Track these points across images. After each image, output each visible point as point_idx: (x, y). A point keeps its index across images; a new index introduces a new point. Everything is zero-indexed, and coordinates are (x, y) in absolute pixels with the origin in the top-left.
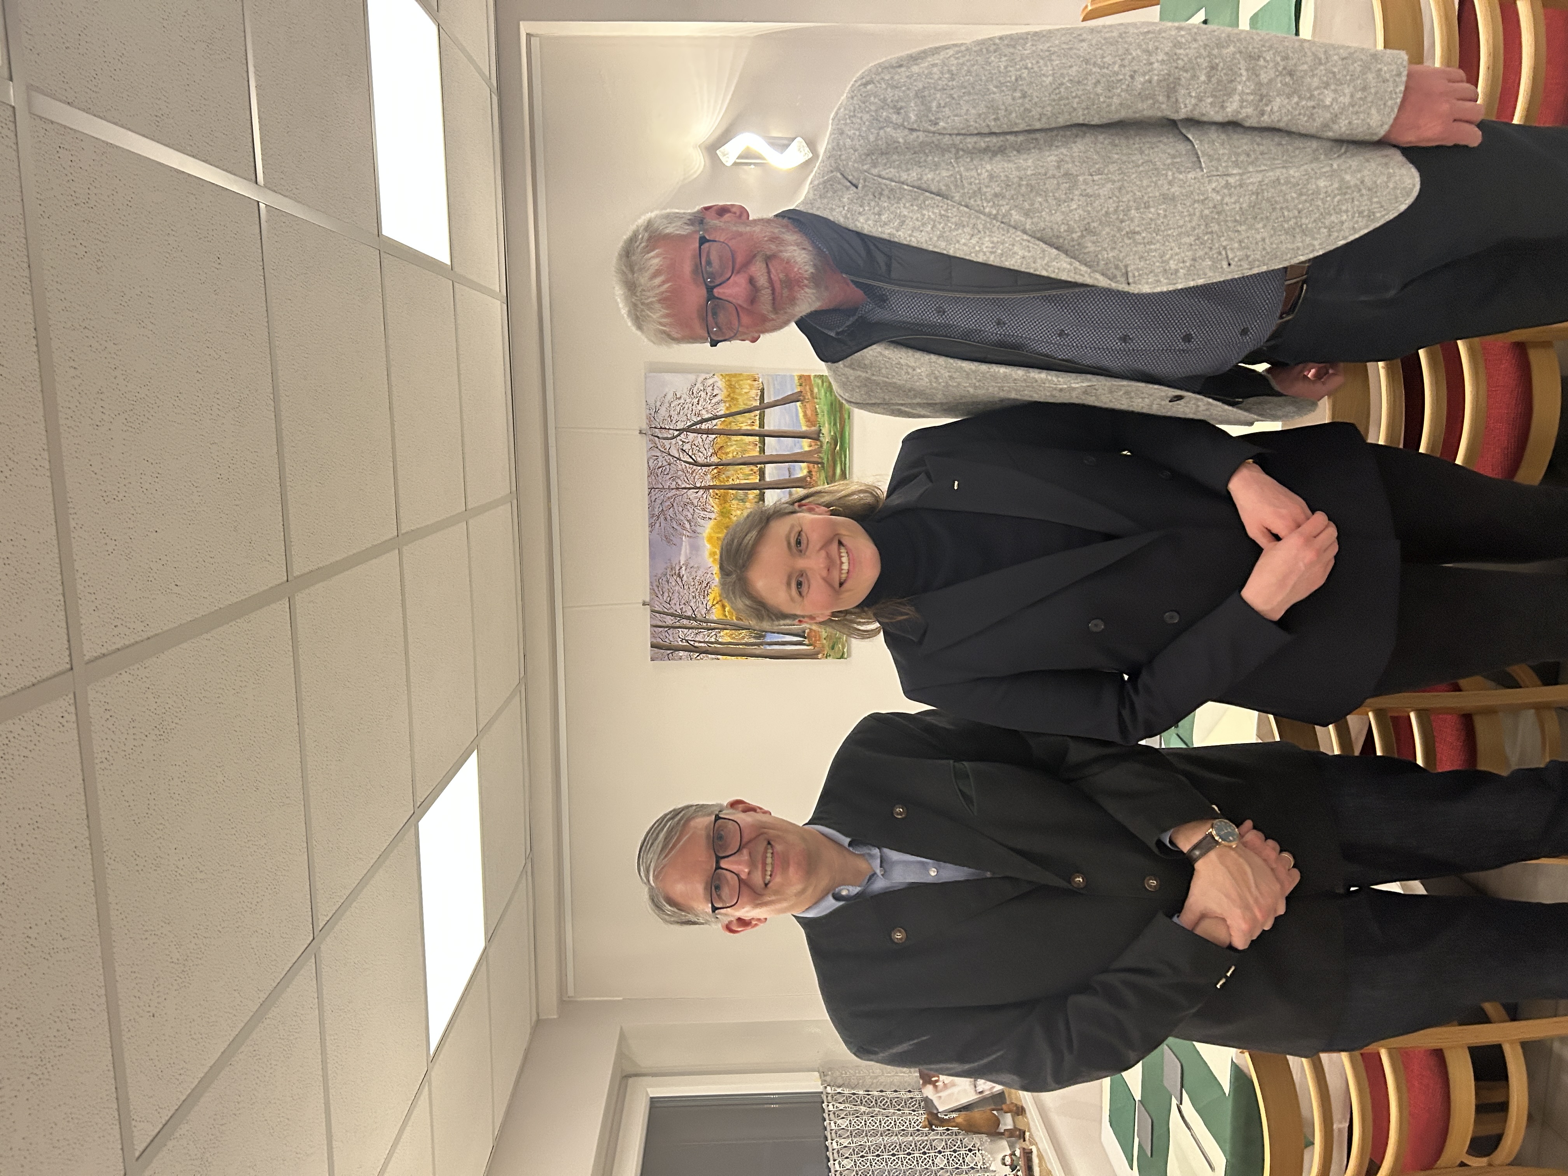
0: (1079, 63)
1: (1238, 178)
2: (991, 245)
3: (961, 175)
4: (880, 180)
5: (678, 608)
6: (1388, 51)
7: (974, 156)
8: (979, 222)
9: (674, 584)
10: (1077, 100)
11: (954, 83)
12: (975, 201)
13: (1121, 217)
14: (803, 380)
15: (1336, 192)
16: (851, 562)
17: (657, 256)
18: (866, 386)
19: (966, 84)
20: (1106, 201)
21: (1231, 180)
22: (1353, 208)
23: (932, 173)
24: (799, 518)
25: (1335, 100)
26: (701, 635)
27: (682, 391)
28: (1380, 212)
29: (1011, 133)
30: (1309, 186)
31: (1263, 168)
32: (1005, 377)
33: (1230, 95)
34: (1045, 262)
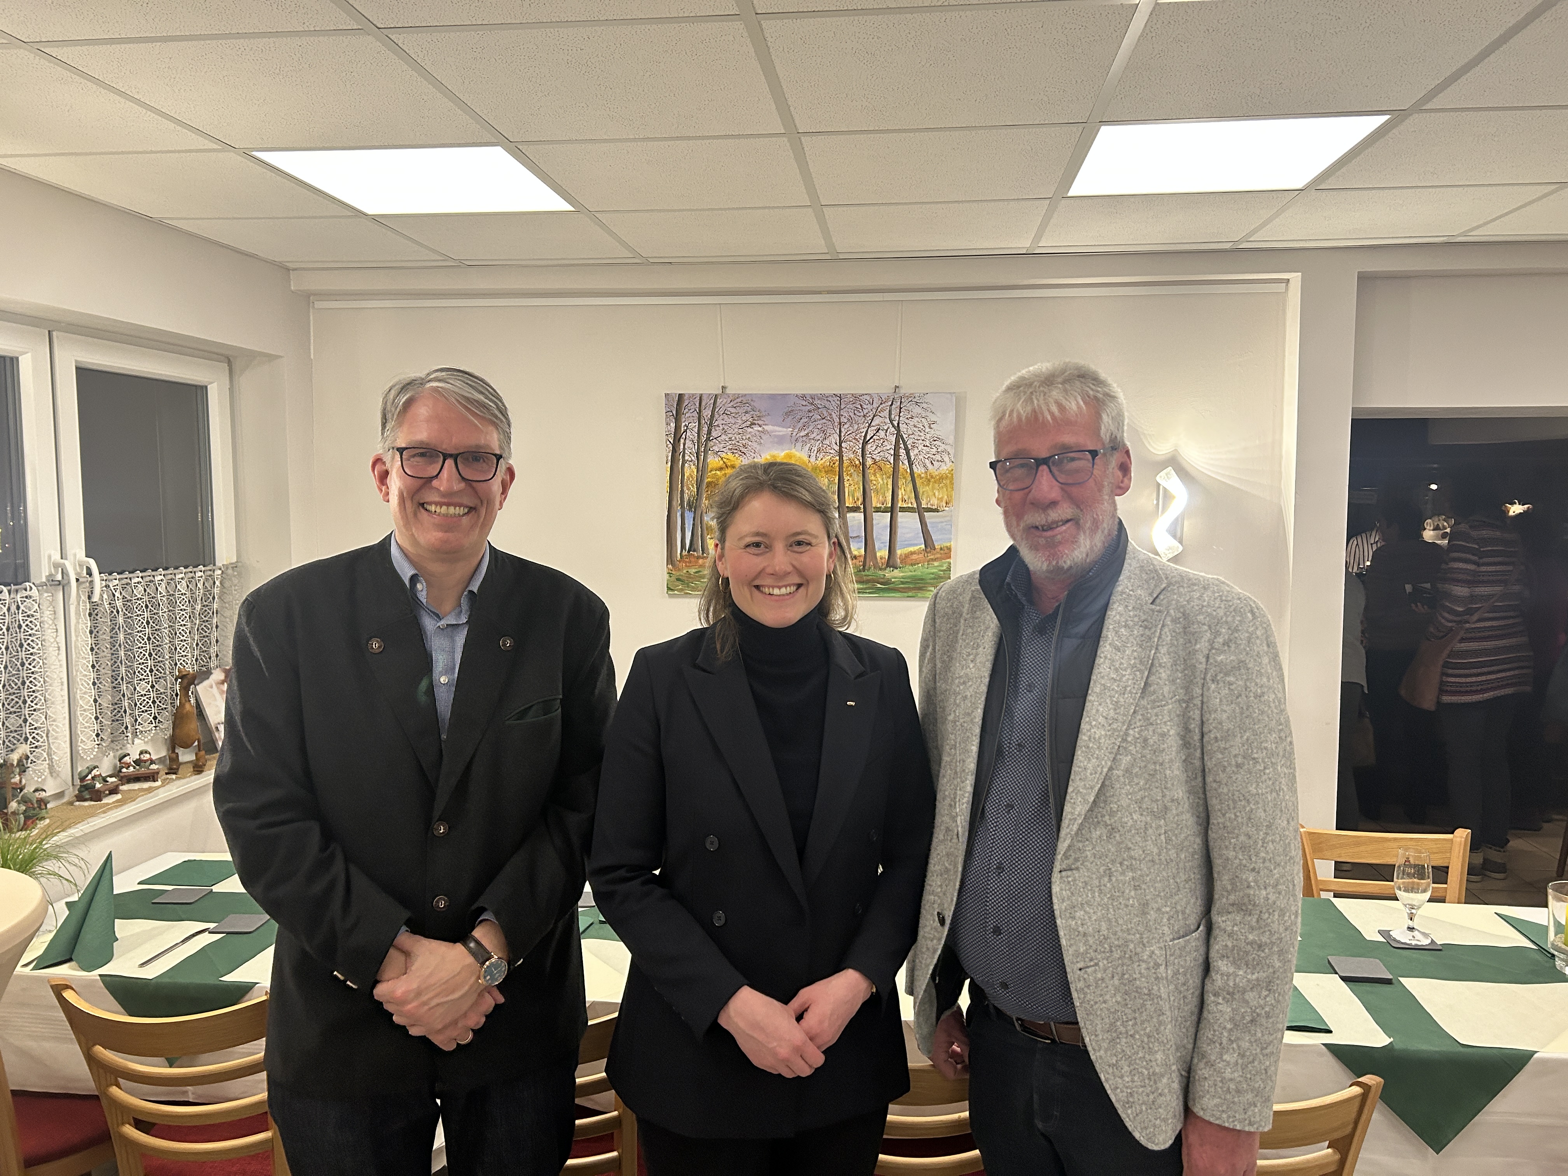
0: (1268, 819)
1: (1164, 975)
2: (1097, 736)
3: (1165, 705)
4: (1160, 626)
5: (719, 422)
6: (1272, 1113)
7: (1181, 718)
8: (1120, 724)
9: (744, 418)
10: (1233, 816)
11: (1252, 698)
12: (1140, 720)
13: (1126, 863)
14: (946, 551)
15: (1151, 1070)
16: (781, 598)
17: (1079, 407)
18: (953, 613)
19: (1251, 710)
20: (1141, 847)
21: (1162, 968)
22: (1136, 1087)
23: (1166, 677)
24: (823, 543)
25: (1228, 1063)
26: (692, 446)
27: (937, 431)
28: (1132, 1113)
29: (1203, 754)
30: (1156, 1044)
31: (1172, 999)
32: (967, 751)
33: (1234, 963)
34: (1081, 790)
